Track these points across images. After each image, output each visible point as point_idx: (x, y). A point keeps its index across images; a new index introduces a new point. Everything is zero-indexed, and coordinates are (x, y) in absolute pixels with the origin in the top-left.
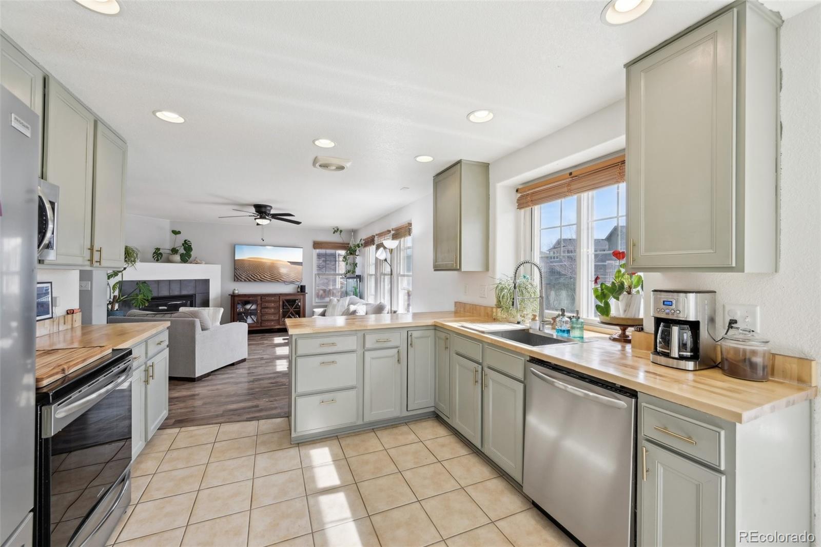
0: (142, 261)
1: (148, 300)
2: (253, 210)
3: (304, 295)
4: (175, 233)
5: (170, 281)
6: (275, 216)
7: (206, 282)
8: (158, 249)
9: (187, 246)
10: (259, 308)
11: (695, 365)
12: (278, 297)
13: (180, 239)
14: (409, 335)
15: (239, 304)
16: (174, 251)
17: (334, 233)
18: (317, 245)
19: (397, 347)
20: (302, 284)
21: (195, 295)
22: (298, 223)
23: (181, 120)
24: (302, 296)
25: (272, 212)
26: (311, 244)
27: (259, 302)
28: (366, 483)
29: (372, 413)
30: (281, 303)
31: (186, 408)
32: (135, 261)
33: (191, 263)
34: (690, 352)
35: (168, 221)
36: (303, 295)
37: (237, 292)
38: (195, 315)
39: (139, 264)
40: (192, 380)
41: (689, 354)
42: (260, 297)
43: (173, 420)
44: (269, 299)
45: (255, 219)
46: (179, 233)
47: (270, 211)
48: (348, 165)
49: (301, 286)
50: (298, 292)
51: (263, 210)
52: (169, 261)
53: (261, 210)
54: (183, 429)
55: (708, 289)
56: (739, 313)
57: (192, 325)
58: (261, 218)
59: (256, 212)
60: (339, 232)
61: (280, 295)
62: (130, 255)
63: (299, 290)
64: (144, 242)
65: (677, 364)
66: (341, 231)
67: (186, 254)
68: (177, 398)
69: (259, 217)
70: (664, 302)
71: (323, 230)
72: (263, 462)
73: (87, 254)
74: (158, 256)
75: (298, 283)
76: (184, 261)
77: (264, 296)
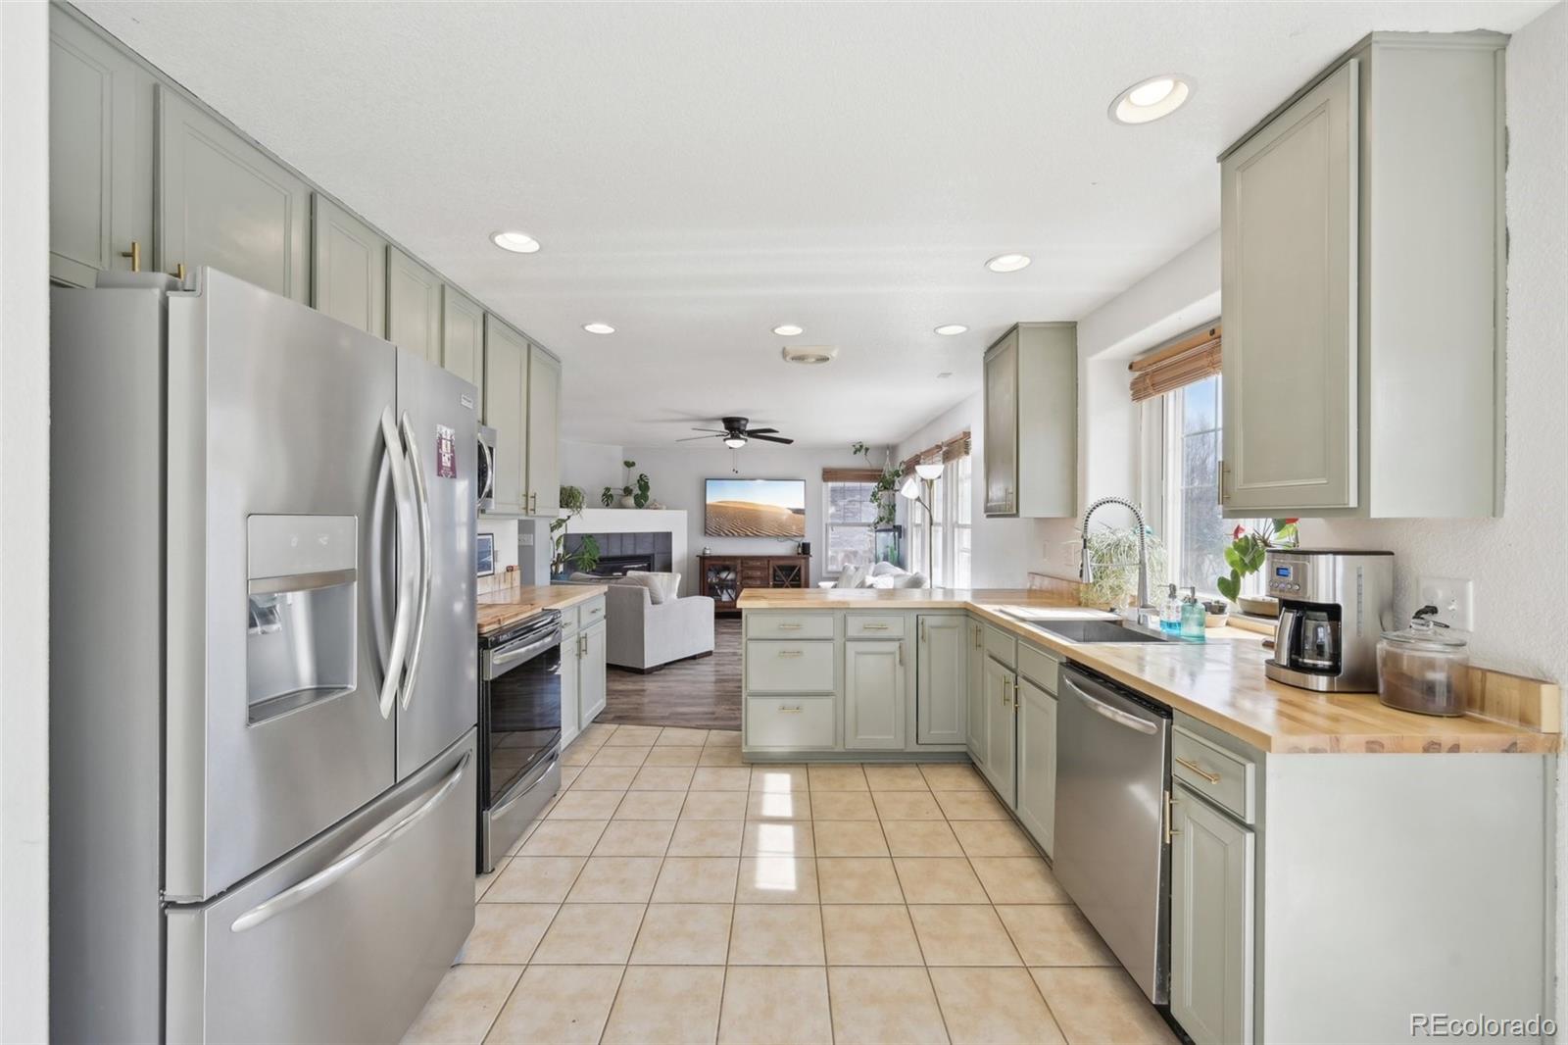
0: (589, 507)
1: (595, 561)
2: (721, 427)
3: (807, 560)
4: (629, 464)
5: (622, 534)
6: (753, 434)
7: (668, 536)
8: (608, 489)
9: (644, 484)
10: (739, 578)
11: (1331, 683)
12: (766, 562)
13: (635, 472)
14: (920, 622)
15: (710, 570)
16: (627, 491)
17: (855, 453)
18: (829, 475)
19: (899, 640)
20: (805, 541)
21: (653, 555)
22: (788, 442)
23: (611, 330)
24: (803, 561)
25: (749, 427)
26: (819, 474)
27: (739, 568)
28: (827, 823)
29: (859, 737)
30: (771, 571)
31: (628, 704)
32: (581, 507)
33: (648, 508)
34: (1330, 660)
35: (621, 448)
36: (805, 558)
37: (708, 552)
38: (644, 582)
39: (586, 511)
40: (641, 672)
41: (1327, 663)
42: (739, 561)
43: (613, 716)
44: (751, 563)
45: (725, 440)
46: (633, 464)
47: (745, 426)
48: (834, 354)
49: (803, 544)
50: (799, 554)
51: (736, 425)
52: (621, 506)
53: (734, 426)
54: (622, 726)
55: (1384, 549)
56: (1440, 594)
57: (640, 595)
58: (734, 437)
59: (726, 428)
60: (863, 451)
61: (769, 558)
62: (569, 498)
63: (800, 551)
64: (588, 481)
65: (1306, 681)
66: (867, 449)
67: (640, 495)
68: (621, 691)
69: (729, 436)
70: (1278, 569)
71: (837, 448)
72: (703, 776)
73: (523, 500)
74: (608, 499)
75: (799, 539)
76: (639, 505)
77: (745, 559)
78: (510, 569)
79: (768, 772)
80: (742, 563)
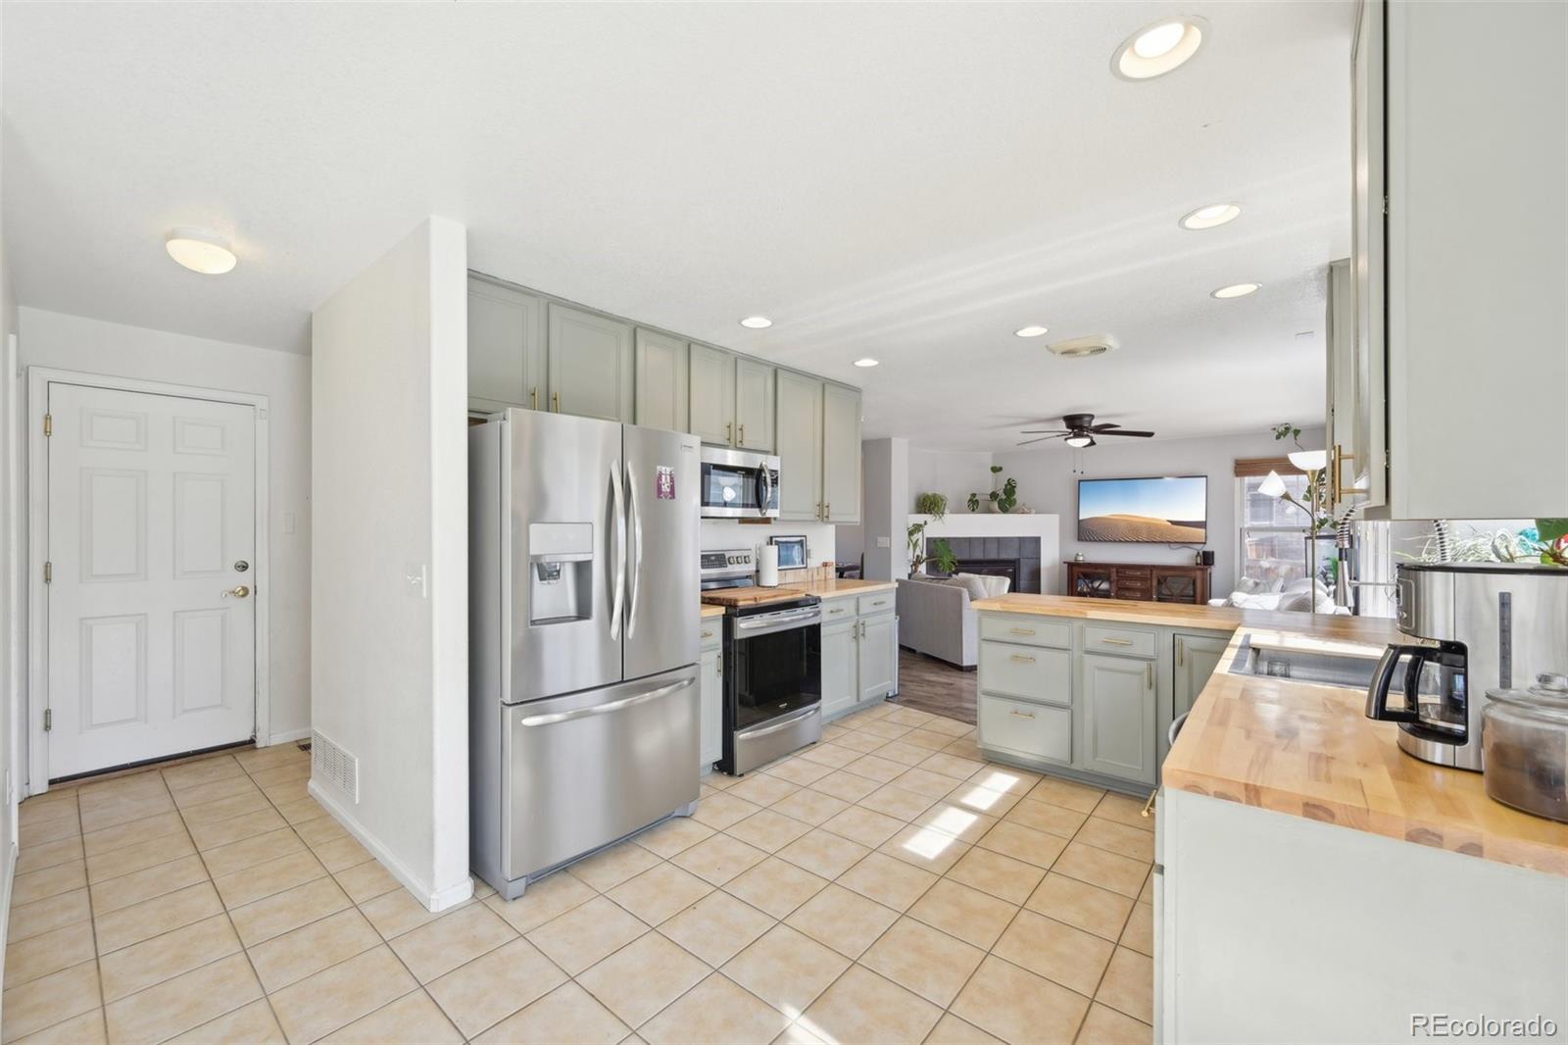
0: (951, 512)
1: (954, 564)
2: (1062, 426)
3: (1208, 571)
4: (995, 470)
5: (984, 539)
6: (1100, 430)
7: (1037, 540)
8: (974, 495)
9: (1010, 489)
10: (1114, 589)
12: (1149, 572)
13: (1003, 479)
14: (1176, 643)
15: (1079, 578)
16: (994, 496)
17: (1278, 438)
18: (1242, 468)
20: (1207, 548)
21: (1019, 560)
22: (1150, 435)
24: (1202, 572)
25: (1095, 423)
26: (1230, 466)
27: (1114, 576)
29: (1097, 759)
30: (1156, 583)
31: (928, 693)
32: (943, 513)
33: (1015, 512)
35: (990, 453)
36: (1202, 569)
37: (1081, 558)
39: (948, 517)
40: (960, 668)
42: (1115, 570)
43: (905, 699)
44: (1131, 572)
45: (1066, 439)
46: (1000, 469)
47: (1090, 422)
48: (1111, 342)
49: (1204, 553)
50: (1197, 564)
51: (1078, 423)
52: (990, 511)
53: (1076, 424)
54: (906, 708)
57: (959, 596)
58: (1077, 436)
59: (1068, 427)
60: (1290, 435)
61: (1152, 568)
62: (928, 504)
63: (1200, 561)
64: (951, 486)
66: (1297, 432)
67: (1005, 500)
68: (929, 681)
69: (1072, 435)
71: (1252, 434)
74: (973, 504)
75: (1199, 547)
76: (1004, 510)
77: (1122, 569)
78: (825, 565)
79: (999, 771)
80: (1117, 572)
